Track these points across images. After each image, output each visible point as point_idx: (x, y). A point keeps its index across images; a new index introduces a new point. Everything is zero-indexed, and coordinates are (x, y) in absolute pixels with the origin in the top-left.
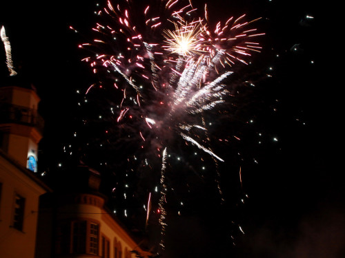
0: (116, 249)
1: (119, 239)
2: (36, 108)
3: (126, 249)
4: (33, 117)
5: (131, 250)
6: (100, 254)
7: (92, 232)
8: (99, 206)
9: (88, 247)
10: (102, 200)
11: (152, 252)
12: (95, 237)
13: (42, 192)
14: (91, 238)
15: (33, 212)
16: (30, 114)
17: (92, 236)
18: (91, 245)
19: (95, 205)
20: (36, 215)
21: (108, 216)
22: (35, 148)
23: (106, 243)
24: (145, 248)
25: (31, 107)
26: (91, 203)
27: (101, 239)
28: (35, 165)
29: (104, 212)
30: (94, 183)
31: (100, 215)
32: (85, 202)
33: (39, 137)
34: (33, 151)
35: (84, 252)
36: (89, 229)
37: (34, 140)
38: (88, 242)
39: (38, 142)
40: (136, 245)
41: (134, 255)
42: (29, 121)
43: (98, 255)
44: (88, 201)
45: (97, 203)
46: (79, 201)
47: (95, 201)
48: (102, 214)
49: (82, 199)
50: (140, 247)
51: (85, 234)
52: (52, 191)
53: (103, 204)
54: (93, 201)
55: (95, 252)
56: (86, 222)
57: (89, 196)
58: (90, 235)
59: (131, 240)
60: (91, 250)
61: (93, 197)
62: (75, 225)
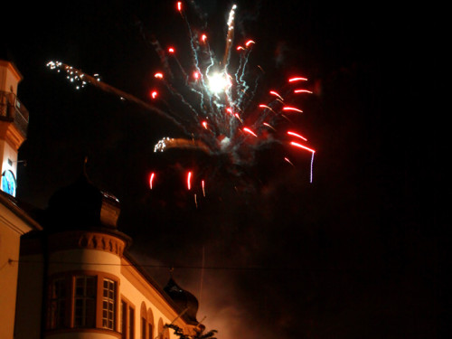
0: (144, 321)
1: (149, 305)
2: (15, 91)
3: (161, 320)
4: (10, 106)
5: (167, 321)
6: (119, 329)
7: (105, 295)
8: (117, 253)
9: (100, 318)
10: (122, 244)
12: (112, 302)
13: (26, 229)
14: (105, 303)
15: (10, 261)
16: (5, 102)
17: (106, 300)
18: (105, 312)
19: (111, 250)
20: (16, 266)
21: (131, 268)
22: (14, 157)
23: (128, 311)
24: (190, 319)
25: (8, 90)
26: (104, 248)
27: (120, 304)
28: (14, 186)
29: (127, 263)
30: (109, 214)
31: (119, 268)
32: (95, 246)
33: (20, 140)
34: (10, 162)
35: (92, 326)
36: (101, 288)
37: (12, 144)
38: (100, 309)
39: (18, 147)
40: (176, 315)
41: (172, 331)
42: (5, 113)
43: (115, 330)
44: (100, 244)
45: (114, 248)
46: (85, 245)
47: (110, 243)
48: (122, 265)
49: (90, 242)
50: (183, 317)
51: (95, 297)
52: (41, 228)
53: (123, 248)
54: (108, 245)
55: (110, 326)
56: (96, 277)
57: (100, 236)
58: (103, 299)
59: (168, 307)
60: (104, 321)
61: (108, 237)
62: (79, 282)
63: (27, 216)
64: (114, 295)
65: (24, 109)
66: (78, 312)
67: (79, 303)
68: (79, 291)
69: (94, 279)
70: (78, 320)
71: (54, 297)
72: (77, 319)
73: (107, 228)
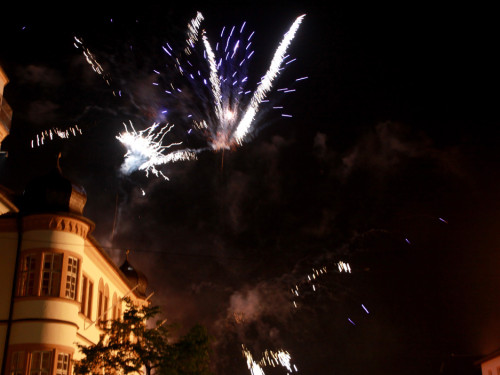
0: (101, 294)
1: (106, 281)
3: (115, 294)
5: (122, 296)
6: (80, 299)
7: (69, 269)
8: (81, 235)
9: (63, 289)
10: (86, 228)
11: (148, 301)
12: (75, 276)
13: (4, 210)
14: (68, 278)
17: (70, 274)
18: (68, 286)
19: (77, 232)
21: (93, 249)
23: (88, 285)
24: (140, 294)
26: (71, 230)
27: (81, 279)
29: (89, 243)
31: (83, 247)
32: (63, 228)
33: (4, 134)
35: (56, 295)
36: (66, 264)
38: (64, 282)
40: (128, 290)
41: (124, 304)
43: (76, 300)
44: (67, 226)
45: (79, 231)
46: (54, 226)
47: (76, 227)
48: (85, 245)
49: (59, 224)
50: (134, 292)
51: (60, 271)
52: (17, 210)
53: (86, 232)
54: (74, 228)
55: (72, 296)
56: (63, 255)
57: (68, 221)
58: (66, 273)
59: (122, 283)
60: (67, 293)
61: (75, 222)
62: (48, 257)
63: (5, 199)
64: (77, 271)
65: (9, 108)
66: (45, 283)
67: (46, 275)
68: (47, 265)
69: (60, 257)
70: (45, 290)
71: (25, 269)
72: (43, 289)
73: (75, 214)
